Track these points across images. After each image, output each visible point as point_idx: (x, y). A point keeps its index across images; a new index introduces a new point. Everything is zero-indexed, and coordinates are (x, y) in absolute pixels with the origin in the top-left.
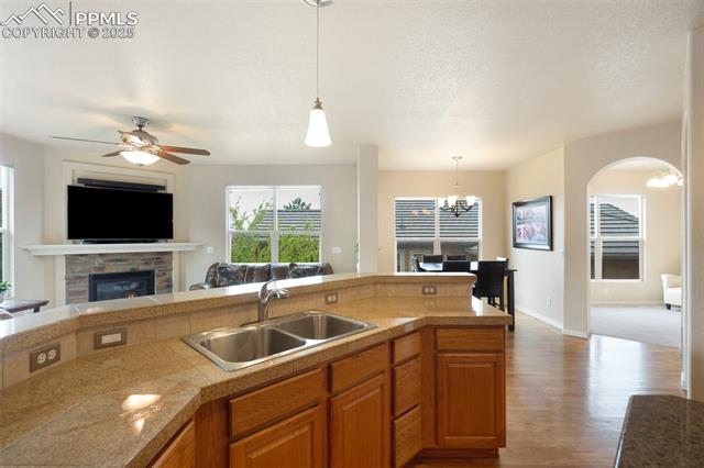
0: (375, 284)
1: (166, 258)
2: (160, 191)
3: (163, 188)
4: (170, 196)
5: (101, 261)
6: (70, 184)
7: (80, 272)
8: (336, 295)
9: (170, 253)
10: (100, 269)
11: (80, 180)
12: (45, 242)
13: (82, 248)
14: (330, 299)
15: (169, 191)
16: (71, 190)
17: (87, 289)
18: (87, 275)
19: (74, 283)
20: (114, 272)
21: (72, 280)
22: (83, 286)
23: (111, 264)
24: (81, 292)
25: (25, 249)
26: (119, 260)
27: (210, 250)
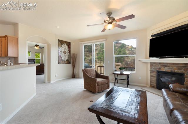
7: (154, 69)
10: (159, 69)
11: (152, 36)
12: (146, 58)
17: (156, 76)
18: (156, 70)
19: (152, 73)
20: (164, 71)
21: (152, 71)
22: (155, 74)
23: (163, 67)
24: (154, 77)
25: (140, 60)
26: (166, 66)
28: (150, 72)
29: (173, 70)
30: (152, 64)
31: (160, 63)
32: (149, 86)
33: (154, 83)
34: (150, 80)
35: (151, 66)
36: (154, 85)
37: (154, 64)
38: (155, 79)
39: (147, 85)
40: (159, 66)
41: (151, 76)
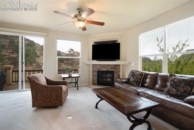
1: (118, 67)
2: (116, 42)
4: (119, 44)
6: (93, 44)
7: (95, 69)
10: (100, 69)
12: (88, 60)
17: (97, 75)
18: (97, 70)
19: (94, 73)
20: (103, 70)
21: (93, 72)
22: (96, 74)
23: (102, 68)
24: (95, 76)
25: (84, 63)
26: (104, 67)
27: (133, 64)
28: (92, 72)
29: (108, 69)
30: (94, 65)
31: (100, 65)
32: (91, 84)
33: (95, 81)
34: (92, 79)
35: (93, 67)
36: (96, 83)
37: (95, 66)
38: (96, 78)
39: (90, 83)
40: (99, 67)
41: (93, 75)
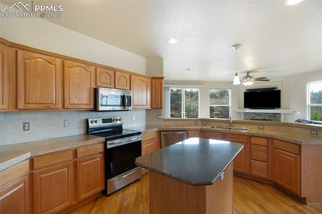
0: (289, 126)
1: (277, 115)
2: (275, 90)
3: (276, 88)
4: (280, 91)
5: (254, 115)
6: (245, 91)
7: (248, 118)
8: (264, 126)
9: (280, 114)
10: (253, 117)
11: (247, 90)
12: (239, 108)
13: (248, 110)
14: (260, 127)
15: (279, 89)
16: (245, 93)
20: (258, 119)
23: (257, 116)
27: (299, 113)
31: (254, 113)
35: (245, 115)
37: (248, 114)
